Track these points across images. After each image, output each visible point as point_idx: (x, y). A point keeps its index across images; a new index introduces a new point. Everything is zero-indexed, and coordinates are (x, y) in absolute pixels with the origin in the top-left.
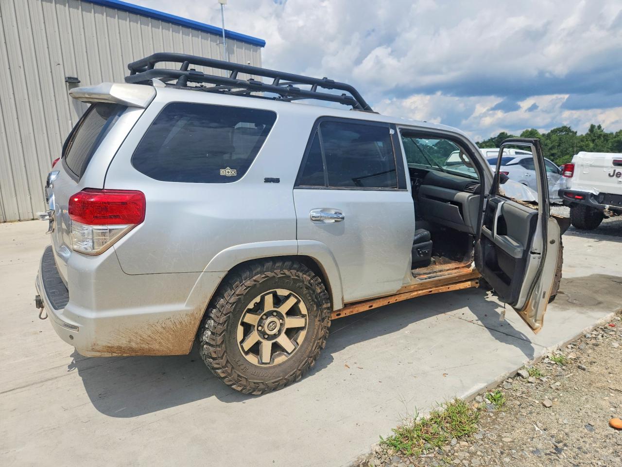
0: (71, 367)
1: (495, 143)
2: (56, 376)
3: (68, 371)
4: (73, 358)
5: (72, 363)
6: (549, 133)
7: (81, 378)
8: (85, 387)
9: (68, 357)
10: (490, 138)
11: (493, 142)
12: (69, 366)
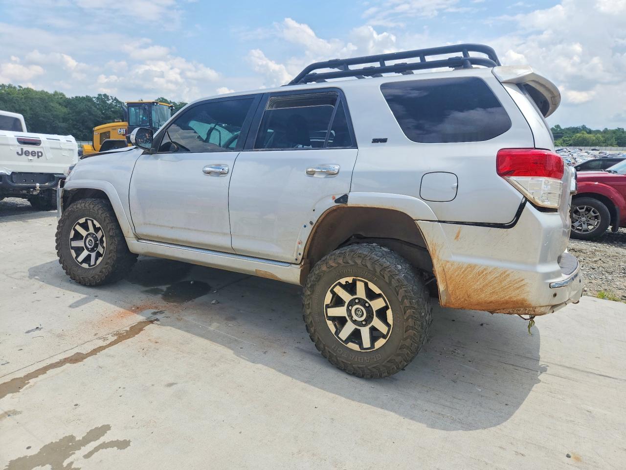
0: (544, 370)
2: (560, 367)
3: (548, 366)
4: (539, 377)
5: (541, 373)
7: (540, 354)
8: (539, 346)
9: (543, 382)
12: (546, 371)
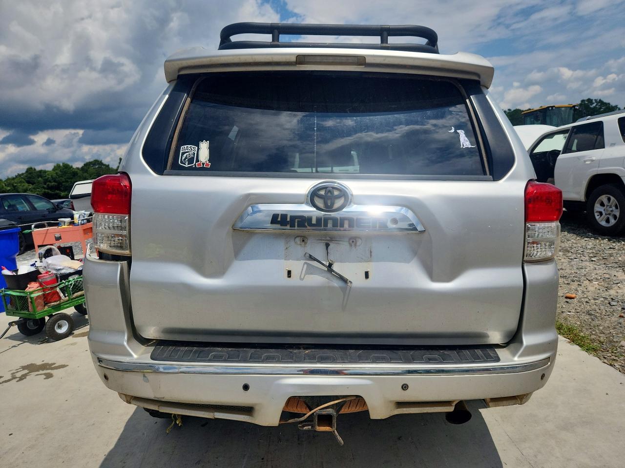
1: (24, 179)
6: (83, 167)
10: (17, 174)
11: (22, 178)
